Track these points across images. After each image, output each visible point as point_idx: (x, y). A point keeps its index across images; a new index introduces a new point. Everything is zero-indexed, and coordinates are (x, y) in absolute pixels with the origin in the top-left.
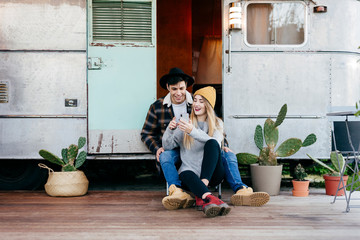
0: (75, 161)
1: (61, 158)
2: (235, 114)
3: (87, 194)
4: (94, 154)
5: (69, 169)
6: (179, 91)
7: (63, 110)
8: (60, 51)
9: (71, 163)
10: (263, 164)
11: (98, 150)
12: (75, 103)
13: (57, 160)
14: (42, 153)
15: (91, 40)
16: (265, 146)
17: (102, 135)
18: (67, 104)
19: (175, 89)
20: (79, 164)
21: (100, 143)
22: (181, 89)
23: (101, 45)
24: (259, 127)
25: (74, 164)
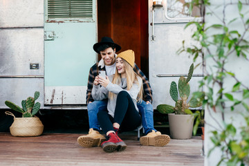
0: (32, 110)
1: (21, 107)
2: (158, 74)
3: (42, 135)
4: (48, 105)
5: (28, 116)
6: (107, 55)
7: (28, 72)
8: (26, 28)
9: (29, 111)
10: (178, 113)
11: (52, 101)
12: (37, 66)
13: (18, 108)
14: (7, 103)
15: (47, 18)
16: (179, 98)
17: (54, 90)
18: (31, 67)
19: (104, 54)
20: (34, 112)
21: (53, 96)
22: (109, 54)
23: (54, 22)
24: (174, 83)
25: (32, 112)
